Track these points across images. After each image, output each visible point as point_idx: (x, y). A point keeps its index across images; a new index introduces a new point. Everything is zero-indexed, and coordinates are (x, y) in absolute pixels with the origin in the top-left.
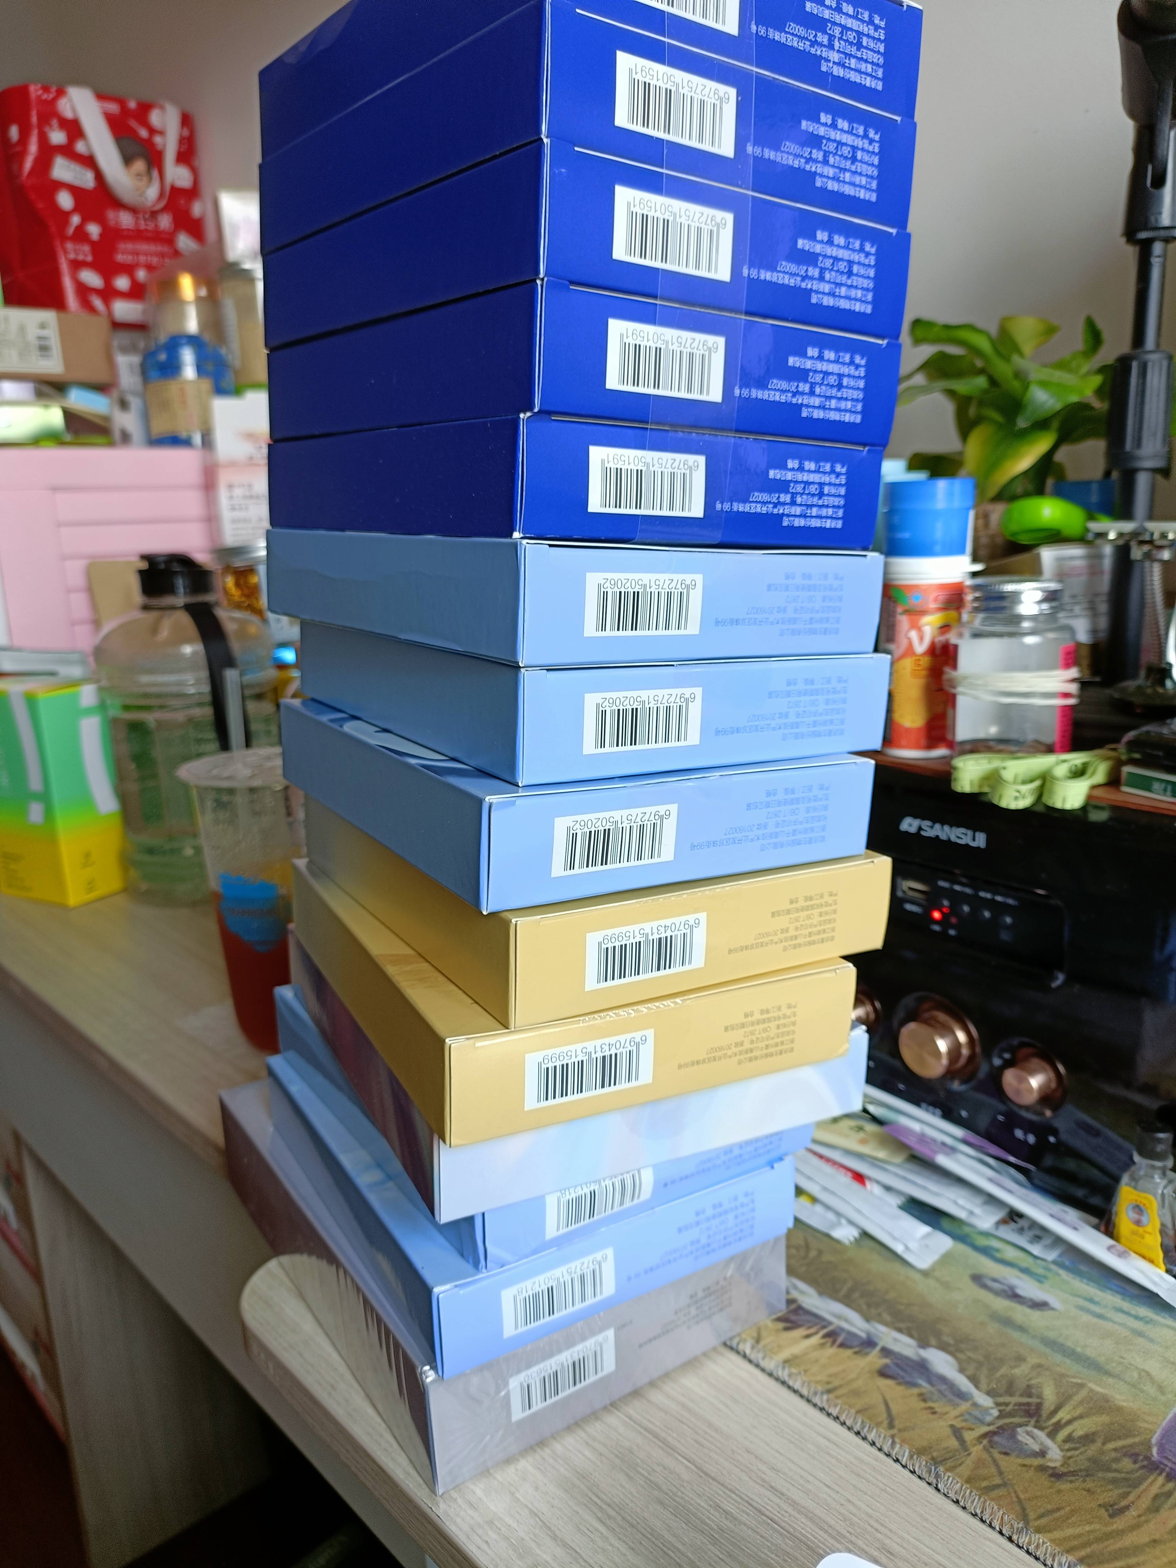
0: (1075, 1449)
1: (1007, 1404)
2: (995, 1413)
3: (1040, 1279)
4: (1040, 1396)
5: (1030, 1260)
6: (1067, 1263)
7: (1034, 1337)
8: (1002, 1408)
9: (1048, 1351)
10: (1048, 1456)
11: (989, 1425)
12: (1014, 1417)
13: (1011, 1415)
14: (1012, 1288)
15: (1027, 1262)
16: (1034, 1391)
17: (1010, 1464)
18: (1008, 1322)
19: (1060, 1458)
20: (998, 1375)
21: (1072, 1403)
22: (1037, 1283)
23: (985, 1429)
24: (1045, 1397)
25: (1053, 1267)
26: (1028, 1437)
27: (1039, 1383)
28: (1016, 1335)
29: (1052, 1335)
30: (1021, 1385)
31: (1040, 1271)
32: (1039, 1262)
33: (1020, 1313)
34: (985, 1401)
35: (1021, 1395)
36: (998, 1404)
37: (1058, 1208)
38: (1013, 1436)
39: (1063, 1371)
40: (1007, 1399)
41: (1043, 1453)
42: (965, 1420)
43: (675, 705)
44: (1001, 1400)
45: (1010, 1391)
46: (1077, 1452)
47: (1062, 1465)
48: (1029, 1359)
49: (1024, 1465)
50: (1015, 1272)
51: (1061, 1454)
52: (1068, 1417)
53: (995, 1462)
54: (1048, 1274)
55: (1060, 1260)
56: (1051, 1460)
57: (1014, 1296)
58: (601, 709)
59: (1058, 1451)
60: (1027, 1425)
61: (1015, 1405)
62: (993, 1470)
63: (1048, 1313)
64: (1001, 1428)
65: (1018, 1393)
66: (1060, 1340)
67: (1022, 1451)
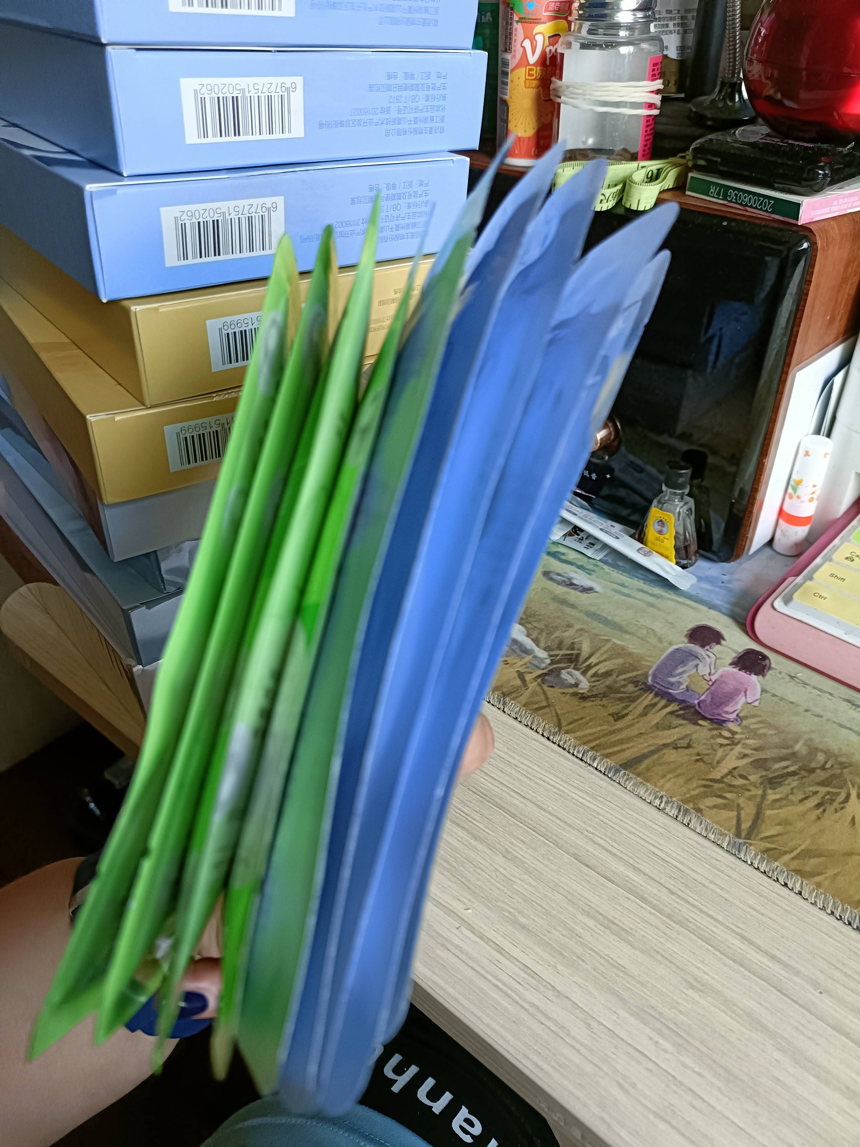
0: (598, 681)
1: (557, 656)
2: (548, 661)
3: (589, 572)
4: (579, 649)
5: (585, 559)
6: (610, 561)
7: (581, 611)
8: (553, 658)
9: (589, 619)
10: (579, 687)
11: (543, 669)
12: (560, 663)
13: (558, 662)
14: (570, 579)
15: (583, 561)
16: (576, 646)
17: (554, 693)
18: (564, 602)
19: (588, 687)
20: (553, 637)
21: (601, 652)
22: (588, 576)
23: (541, 672)
24: (583, 649)
25: (600, 564)
26: (568, 675)
27: (581, 641)
28: (568, 610)
29: (593, 609)
30: (567, 642)
31: (591, 567)
32: (591, 560)
33: (573, 595)
34: (541, 654)
35: (567, 649)
36: (550, 656)
37: (608, 523)
38: (558, 675)
39: (597, 632)
40: (557, 652)
41: (576, 685)
42: (528, 667)
43: (276, 94)
44: (553, 653)
45: (559, 647)
46: (599, 683)
47: (588, 692)
48: (575, 626)
49: (563, 693)
50: (574, 568)
51: (589, 684)
52: (597, 661)
53: (544, 692)
54: (596, 569)
55: (605, 559)
56: (581, 689)
57: (571, 585)
58: (200, 96)
59: (587, 683)
60: (568, 668)
61: (562, 656)
62: (542, 697)
63: (592, 595)
64: (551, 671)
65: (565, 648)
66: (598, 612)
67: (564, 684)
